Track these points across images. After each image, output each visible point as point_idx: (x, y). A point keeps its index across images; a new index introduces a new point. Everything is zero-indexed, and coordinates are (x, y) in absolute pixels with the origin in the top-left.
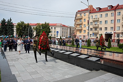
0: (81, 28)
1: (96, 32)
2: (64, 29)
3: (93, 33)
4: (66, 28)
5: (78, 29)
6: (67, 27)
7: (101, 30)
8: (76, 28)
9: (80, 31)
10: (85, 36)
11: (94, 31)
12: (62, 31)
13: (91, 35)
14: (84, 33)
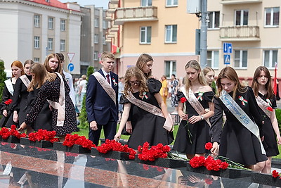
0: (149, 12)
1: (245, 34)
2: (45, 21)
3: (227, 45)
4: (58, 17)
5: (130, 17)
6: (63, 8)
7: (276, 21)
8: (120, 14)
9: (143, 33)
10: (174, 63)
11: (229, 27)
12: (32, 32)
13: (213, 54)
14: (165, 44)
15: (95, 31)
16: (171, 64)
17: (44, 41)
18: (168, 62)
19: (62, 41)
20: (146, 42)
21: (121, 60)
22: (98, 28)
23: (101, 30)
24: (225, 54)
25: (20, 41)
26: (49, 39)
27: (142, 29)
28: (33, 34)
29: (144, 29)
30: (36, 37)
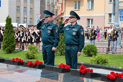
3: (121, 11)
9: (76, 5)
10: (92, 20)
11: (121, 2)
12: (16, 4)
13: (112, 15)
14: (87, 10)
15: (47, 3)
16: (90, 21)
17: (22, 9)
18: (89, 20)
19: (31, 8)
20: (77, 9)
21: (64, 19)
22: (49, 2)
23: (50, 3)
24: (121, 15)
25: (9, 8)
26: (25, 8)
27: (75, 2)
28: (16, 5)
29: (77, 2)
30: (18, 7)
